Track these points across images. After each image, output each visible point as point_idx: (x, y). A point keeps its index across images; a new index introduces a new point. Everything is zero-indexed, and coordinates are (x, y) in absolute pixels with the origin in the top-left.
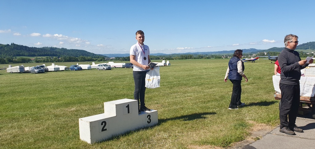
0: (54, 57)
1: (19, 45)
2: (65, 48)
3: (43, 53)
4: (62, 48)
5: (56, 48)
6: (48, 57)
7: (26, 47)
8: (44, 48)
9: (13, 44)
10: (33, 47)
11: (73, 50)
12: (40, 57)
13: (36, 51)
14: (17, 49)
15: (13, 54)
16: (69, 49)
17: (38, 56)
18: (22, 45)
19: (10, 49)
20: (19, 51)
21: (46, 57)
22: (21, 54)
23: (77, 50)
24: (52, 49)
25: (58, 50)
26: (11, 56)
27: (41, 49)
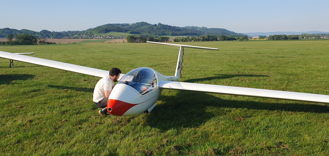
1: (164, 25)
2: (205, 27)
3: (184, 32)
4: (203, 28)
5: (197, 27)
6: (189, 36)
7: (170, 26)
8: (186, 27)
9: (160, 24)
10: (177, 26)
11: (212, 29)
12: (181, 37)
13: (179, 30)
14: (163, 29)
15: (159, 34)
16: (209, 28)
17: (179, 35)
19: (157, 28)
21: (187, 36)
22: (165, 33)
23: (217, 29)
24: (194, 28)
25: (198, 29)
26: (157, 35)
27: (183, 28)
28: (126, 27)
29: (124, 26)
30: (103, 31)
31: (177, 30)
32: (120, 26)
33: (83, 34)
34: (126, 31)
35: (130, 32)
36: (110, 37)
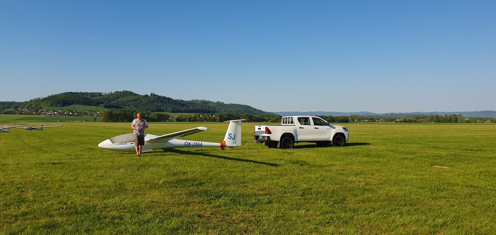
0: (205, 115)
1: (161, 97)
2: (222, 102)
3: (191, 108)
4: (218, 102)
5: (209, 101)
6: (197, 114)
7: (169, 99)
8: (193, 101)
9: (153, 95)
10: (179, 100)
11: (232, 105)
12: (187, 114)
16: (227, 104)
17: (183, 113)
18: (164, 96)
19: (149, 101)
20: (159, 104)
21: (195, 113)
22: (162, 108)
23: (239, 105)
24: (204, 103)
25: (211, 105)
26: (149, 111)
27: (189, 102)
28: (98, 98)
29: (94, 96)
30: (59, 103)
31: (180, 104)
32: (88, 96)
33: (24, 106)
34: (98, 104)
35: (104, 106)
36: (71, 113)
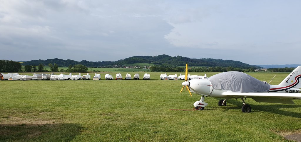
0: (209, 67)
1: (183, 57)
2: (221, 59)
3: (200, 64)
4: (219, 60)
5: (213, 59)
6: (204, 67)
7: (188, 58)
8: (203, 59)
9: (179, 56)
10: (194, 58)
11: (227, 61)
12: (197, 67)
13: (195, 62)
14: (181, 61)
15: (178, 64)
16: (225, 60)
17: (196, 66)
18: (185, 57)
19: (176, 60)
20: (182, 62)
21: (202, 67)
22: (184, 64)
24: (210, 60)
25: (214, 61)
26: (176, 66)
27: (200, 60)
29: (148, 58)
30: (131, 62)
32: (145, 58)
33: (115, 64)
34: (150, 62)
35: (153, 63)
36: (137, 67)
